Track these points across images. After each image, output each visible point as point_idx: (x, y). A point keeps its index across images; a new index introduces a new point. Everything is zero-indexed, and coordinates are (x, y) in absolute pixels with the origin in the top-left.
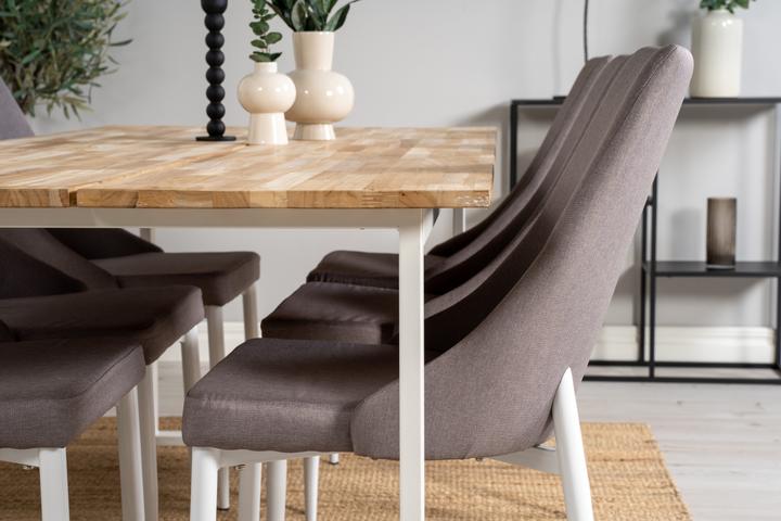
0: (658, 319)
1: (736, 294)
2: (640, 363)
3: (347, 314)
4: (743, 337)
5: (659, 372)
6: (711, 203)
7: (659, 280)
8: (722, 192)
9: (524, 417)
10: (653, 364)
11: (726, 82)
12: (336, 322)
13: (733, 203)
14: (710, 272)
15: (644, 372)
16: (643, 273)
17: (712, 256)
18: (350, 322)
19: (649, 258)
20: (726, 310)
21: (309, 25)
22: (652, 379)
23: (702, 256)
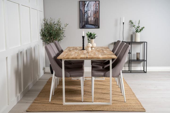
0: (131, 66)
1: (140, 63)
2: (129, 71)
3: (99, 66)
4: (141, 68)
5: (132, 72)
6: (137, 53)
7: (132, 62)
8: (138, 52)
9: (118, 74)
10: (131, 71)
11: (138, 40)
12: (98, 67)
13: (139, 53)
14: (137, 61)
15: (130, 72)
16: (129, 61)
17: (137, 59)
18: (99, 67)
19: (130, 59)
20: (139, 65)
21: (92, 38)
22: (131, 73)
23: (136, 59)
